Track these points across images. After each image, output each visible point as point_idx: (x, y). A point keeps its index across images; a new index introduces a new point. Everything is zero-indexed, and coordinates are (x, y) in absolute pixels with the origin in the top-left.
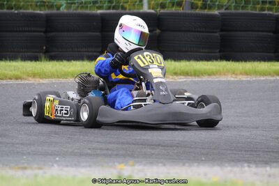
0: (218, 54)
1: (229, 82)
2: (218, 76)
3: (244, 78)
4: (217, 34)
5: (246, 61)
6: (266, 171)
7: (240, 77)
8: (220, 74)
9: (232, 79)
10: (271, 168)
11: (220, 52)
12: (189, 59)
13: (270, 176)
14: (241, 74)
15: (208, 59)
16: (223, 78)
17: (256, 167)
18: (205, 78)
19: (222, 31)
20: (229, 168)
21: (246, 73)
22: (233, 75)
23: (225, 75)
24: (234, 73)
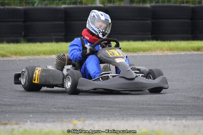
0: (150, 36)
1: (158, 56)
2: (150, 52)
3: (169, 53)
4: (149, 22)
5: (170, 40)
6: (182, 123)
7: (167, 52)
8: (152, 51)
9: (160, 54)
10: (186, 120)
11: (152, 34)
12: (129, 40)
13: (185, 126)
14: (167, 50)
15: (143, 39)
16: (154, 54)
17: (176, 120)
18: (141, 54)
19: (152, 19)
20: (156, 121)
21: (171, 50)
22: (161, 51)
23: (155, 51)
24: (161, 49)
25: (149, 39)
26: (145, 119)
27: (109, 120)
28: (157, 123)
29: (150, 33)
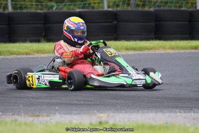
0: (153, 36)
1: (161, 54)
3: (171, 51)
4: (153, 24)
5: (171, 40)
6: (191, 115)
7: (168, 50)
8: (156, 49)
9: (163, 52)
10: (194, 113)
11: (155, 34)
12: (135, 39)
13: (194, 119)
14: (169, 48)
15: (147, 39)
16: (157, 52)
17: (185, 112)
18: (146, 52)
19: (156, 21)
20: (168, 114)
21: (172, 48)
22: (164, 50)
23: (158, 49)
24: (164, 48)
25: (153, 39)
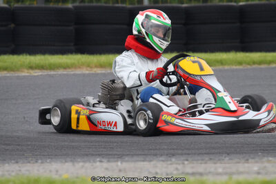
26: (66, 162)
27: (17, 162)
28: (83, 166)
29: (72, 44)
